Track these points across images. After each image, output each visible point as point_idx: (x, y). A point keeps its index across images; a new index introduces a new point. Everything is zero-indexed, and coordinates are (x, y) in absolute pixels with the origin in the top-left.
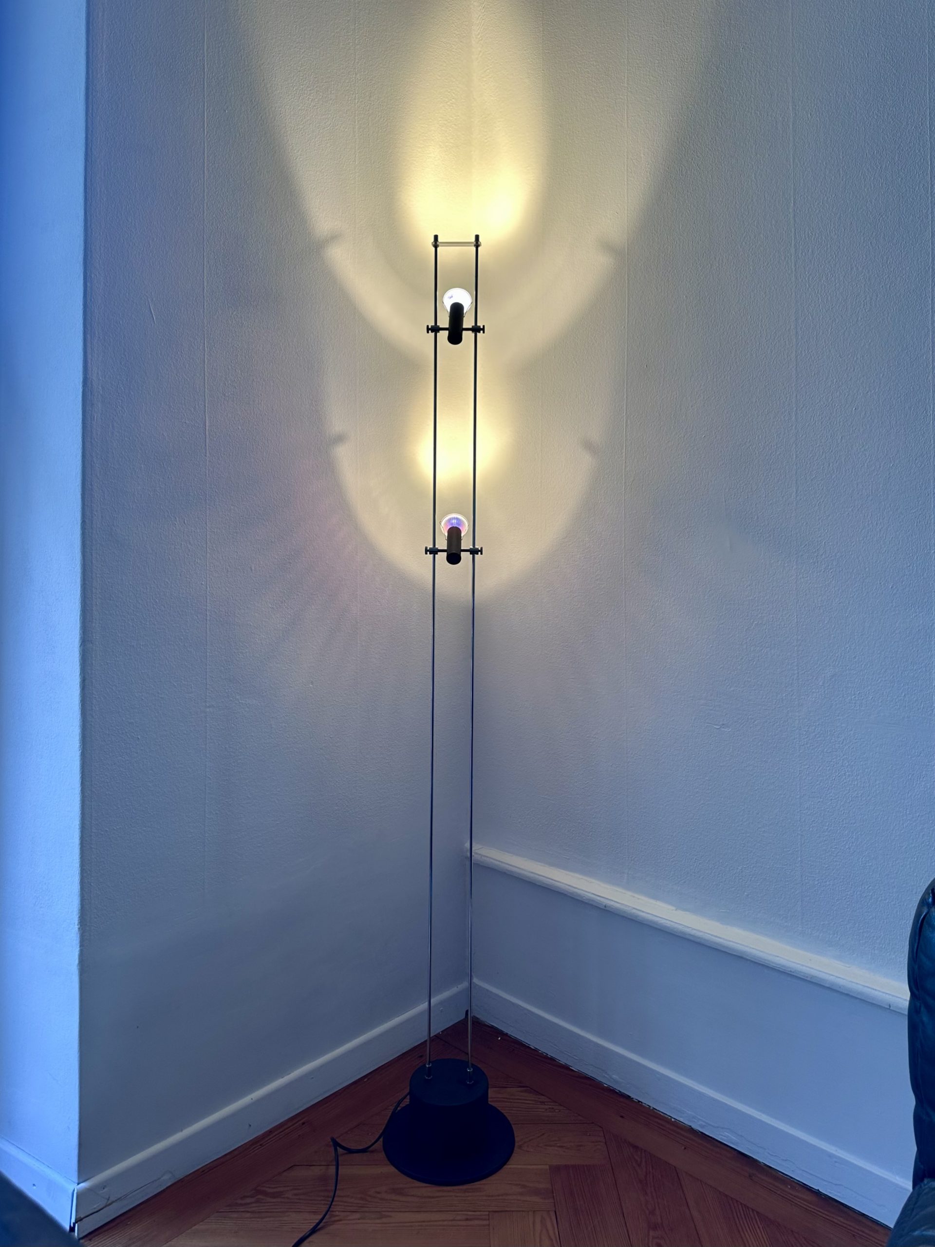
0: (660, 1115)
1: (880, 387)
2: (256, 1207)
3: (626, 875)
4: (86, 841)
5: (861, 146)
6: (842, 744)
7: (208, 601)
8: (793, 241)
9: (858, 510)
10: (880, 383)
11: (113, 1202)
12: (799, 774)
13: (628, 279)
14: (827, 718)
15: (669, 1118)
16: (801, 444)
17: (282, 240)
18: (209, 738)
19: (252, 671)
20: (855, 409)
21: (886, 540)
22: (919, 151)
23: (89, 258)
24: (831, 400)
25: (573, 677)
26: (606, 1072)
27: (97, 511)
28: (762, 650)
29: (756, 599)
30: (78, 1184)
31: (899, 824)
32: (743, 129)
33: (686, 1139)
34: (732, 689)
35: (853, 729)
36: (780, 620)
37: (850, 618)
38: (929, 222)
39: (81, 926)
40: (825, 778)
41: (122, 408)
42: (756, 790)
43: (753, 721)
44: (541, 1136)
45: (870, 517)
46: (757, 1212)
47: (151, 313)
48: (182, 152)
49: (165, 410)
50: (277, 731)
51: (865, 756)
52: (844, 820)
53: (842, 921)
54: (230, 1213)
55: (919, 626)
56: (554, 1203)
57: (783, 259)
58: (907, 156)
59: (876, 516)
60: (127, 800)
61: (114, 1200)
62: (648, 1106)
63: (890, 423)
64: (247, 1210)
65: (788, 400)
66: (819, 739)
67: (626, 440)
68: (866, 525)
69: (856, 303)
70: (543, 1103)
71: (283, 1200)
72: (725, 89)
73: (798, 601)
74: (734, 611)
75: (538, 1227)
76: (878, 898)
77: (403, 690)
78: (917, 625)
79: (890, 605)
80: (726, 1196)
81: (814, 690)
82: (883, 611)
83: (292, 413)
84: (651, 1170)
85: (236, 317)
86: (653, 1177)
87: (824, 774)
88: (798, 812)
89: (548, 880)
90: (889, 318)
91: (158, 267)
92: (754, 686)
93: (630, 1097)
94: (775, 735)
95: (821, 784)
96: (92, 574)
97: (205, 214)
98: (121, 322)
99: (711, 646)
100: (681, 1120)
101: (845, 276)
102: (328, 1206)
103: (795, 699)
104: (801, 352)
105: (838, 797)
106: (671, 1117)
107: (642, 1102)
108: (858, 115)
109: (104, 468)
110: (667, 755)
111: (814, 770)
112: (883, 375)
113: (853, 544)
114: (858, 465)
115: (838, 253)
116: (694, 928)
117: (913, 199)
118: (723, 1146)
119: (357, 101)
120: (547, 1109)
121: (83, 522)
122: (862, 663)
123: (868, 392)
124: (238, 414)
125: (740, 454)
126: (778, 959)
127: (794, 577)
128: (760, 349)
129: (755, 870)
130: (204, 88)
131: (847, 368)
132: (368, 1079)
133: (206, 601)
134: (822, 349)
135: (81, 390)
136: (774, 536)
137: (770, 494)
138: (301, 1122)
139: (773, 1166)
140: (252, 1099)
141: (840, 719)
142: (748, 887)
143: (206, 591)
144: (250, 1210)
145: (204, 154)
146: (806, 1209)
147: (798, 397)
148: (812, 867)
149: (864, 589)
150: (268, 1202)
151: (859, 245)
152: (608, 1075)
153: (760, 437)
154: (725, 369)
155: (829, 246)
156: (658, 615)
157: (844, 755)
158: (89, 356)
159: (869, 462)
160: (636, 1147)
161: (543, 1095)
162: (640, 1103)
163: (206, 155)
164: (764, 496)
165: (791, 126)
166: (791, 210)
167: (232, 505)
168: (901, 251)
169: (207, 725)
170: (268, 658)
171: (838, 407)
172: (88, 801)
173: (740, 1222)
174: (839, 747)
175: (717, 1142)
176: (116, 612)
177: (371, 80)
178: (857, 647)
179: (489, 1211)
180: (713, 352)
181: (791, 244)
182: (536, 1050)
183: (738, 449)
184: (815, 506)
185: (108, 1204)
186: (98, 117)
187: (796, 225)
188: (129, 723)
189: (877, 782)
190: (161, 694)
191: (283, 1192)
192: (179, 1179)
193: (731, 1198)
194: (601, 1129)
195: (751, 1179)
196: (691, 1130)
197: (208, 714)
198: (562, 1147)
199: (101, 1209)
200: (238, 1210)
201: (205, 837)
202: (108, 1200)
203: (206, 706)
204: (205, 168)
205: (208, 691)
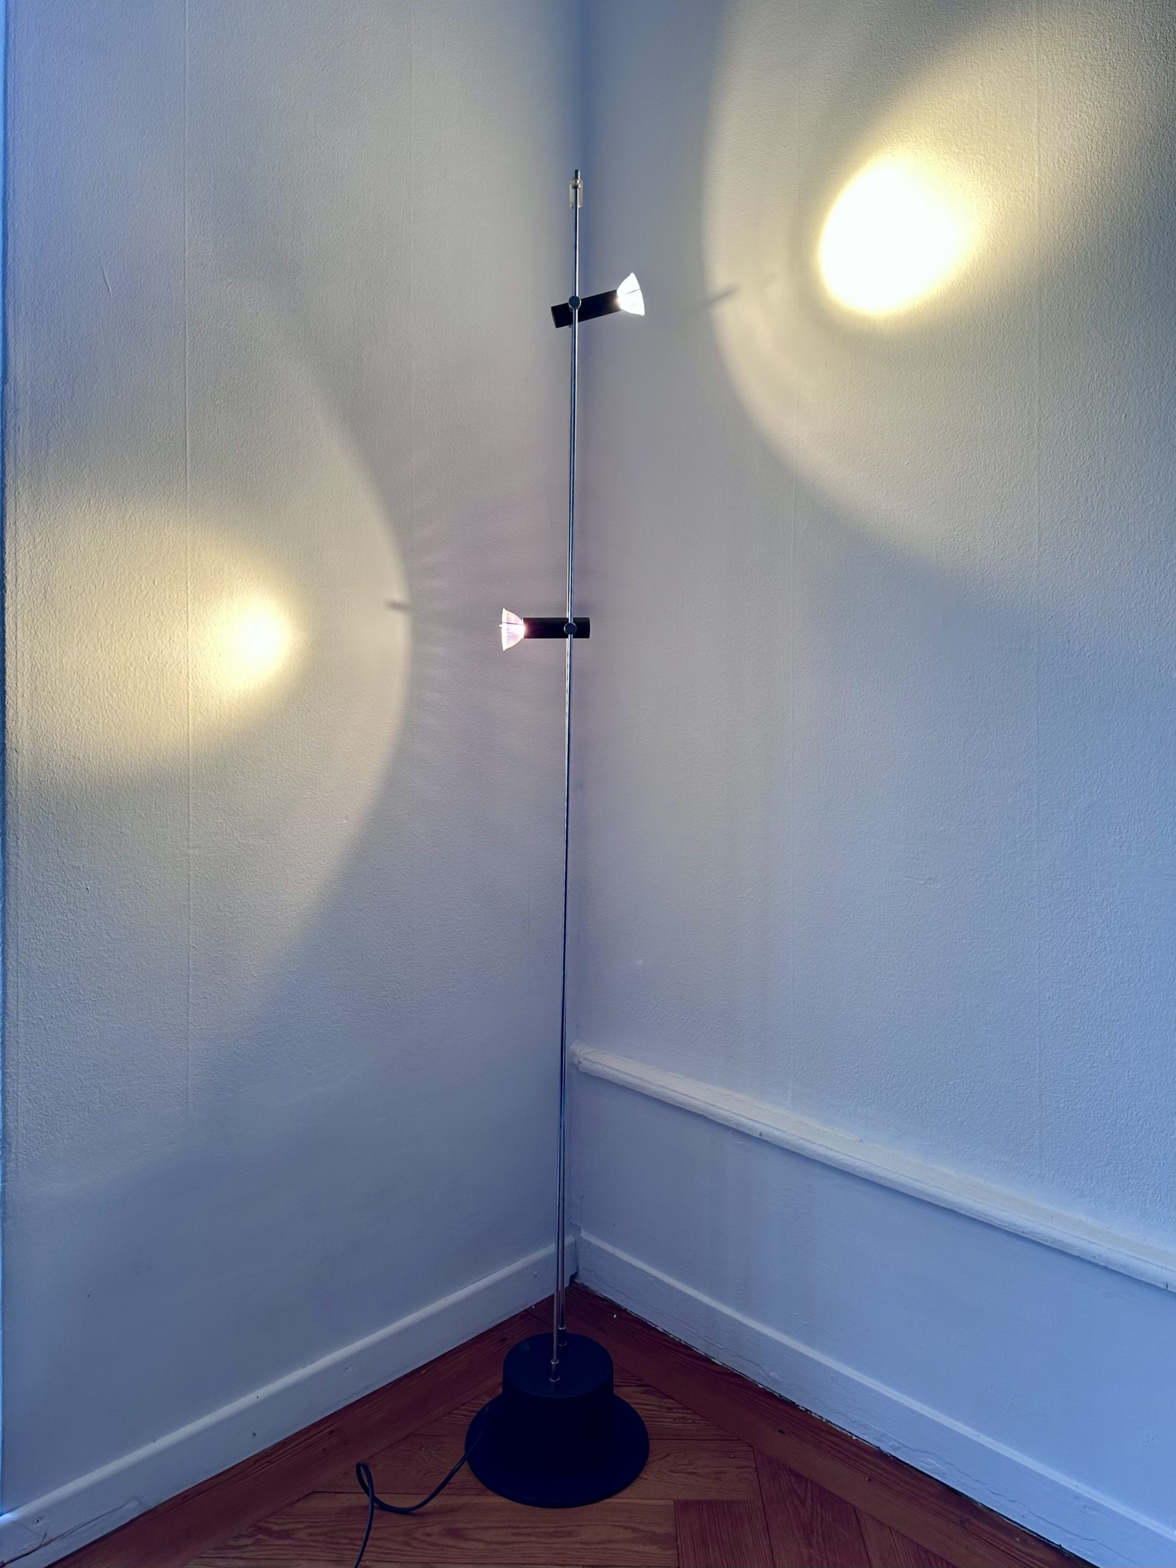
0: (836, 1430)
1: (1162, 383)
2: (254, 1551)
3: (790, 1091)
6: (1101, 905)
7: (191, 697)
9: (1129, 564)
10: (1163, 377)
11: (51, 1541)
12: (1038, 949)
14: (1080, 869)
15: (849, 1434)
16: (1046, 470)
17: (302, 185)
18: (194, 891)
19: (258, 799)
20: (1126, 416)
21: (1169, 608)
23: (11, 198)
24: (1091, 404)
26: (762, 1368)
28: (986, 771)
29: (980, 697)
33: (870, 1466)
34: (943, 828)
35: (1118, 884)
36: (1014, 728)
37: (1115, 722)
40: (1076, 954)
41: (61, 416)
42: (976, 972)
43: (972, 873)
44: (665, 1457)
45: (1146, 575)
47: (105, 282)
48: (152, 52)
50: (295, 884)
51: (1134, 923)
52: (1104, 1016)
53: (1098, 1161)
54: (217, 1559)
56: (678, 1555)
59: (1155, 573)
60: (70, 975)
61: (54, 1537)
62: (819, 1418)
64: (240, 1555)
65: (1027, 405)
66: (1067, 899)
68: (1140, 585)
70: (669, 1409)
71: (292, 1542)
73: (1040, 698)
74: (946, 716)
76: (1152, 1129)
77: (480, 831)
80: (926, 1551)
81: (1061, 828)
84: (819, 1510)
85: (232, 292)
86: (822, 1521)
87: (1074, 949)
88: (1035, 1004)
92: (974, 823)
93: (794, 1403)
94: (1004, 894)
95: (1070, 963)
98: (59, 294)
99: (913, 766)
100: (866, 1438)
103: (1034, 840)
105: (1095, 983)
106: (851, 1433)
107: (811, 1412)
110: (850, 923)
111: (1060, 944)
112: (1168, 364)
113: (1120, 615)
114: (1129, 498)
118: (922, 1476)
120: (675, 1419)
122: (1132, 788)
123: (1144, 391)
125: (958, 487)
128: (988, 333)
129: (974, 1087)
132: (427, 1371)
133: (188, 698)
137: (1001, 544)
138: (328, 1430)
139: (995, 1509)
140: (258, 1397)
141: (1098, 870)
142: (963, 1110)
143: (188, 683)
144: (245, 1555)
145: (185, 57)
147: (1042, 402)
148: (1056, 1082)
149: (1136, 680)
150: (269, 1545)
152: (763, 1371)
153: (987, 461)
154: (937, 365)
156: (838, 723)
157: (1103, 922)
159: (1145, 493)
160: (799, 1476)
161: (671, 1398)
162: (809, 1413)
163: (187, 58)
164: (992, 547)
169: (191, 873)
170: (281, 780)
171: (1101, 414)
172: (13, 976)
174: (1097, 909)
175: (915, 1472)
176: (52, 708)
178: (1125, 765)
182: (664, 1334)
183: (956, 480)
184: (1066, 560)
185: (43, 1543)
187: (1041, 150)
188: (73, 867)
189: (1152, 962)
190: (122, 827)
191: (293, 1530)
192: (150, 1508)
193: (934, 1555)
194: (751, 1449)
195: (964, 1527)
196: (879, 1454)
197: (191, 858)
198: (694, 1473)
199: (34, 1551)
200: (228, 1555)
201: (188, 1030)
202: (44, 1538)
203: (189, 847)
204: (187, 77)
205: (191, 825)
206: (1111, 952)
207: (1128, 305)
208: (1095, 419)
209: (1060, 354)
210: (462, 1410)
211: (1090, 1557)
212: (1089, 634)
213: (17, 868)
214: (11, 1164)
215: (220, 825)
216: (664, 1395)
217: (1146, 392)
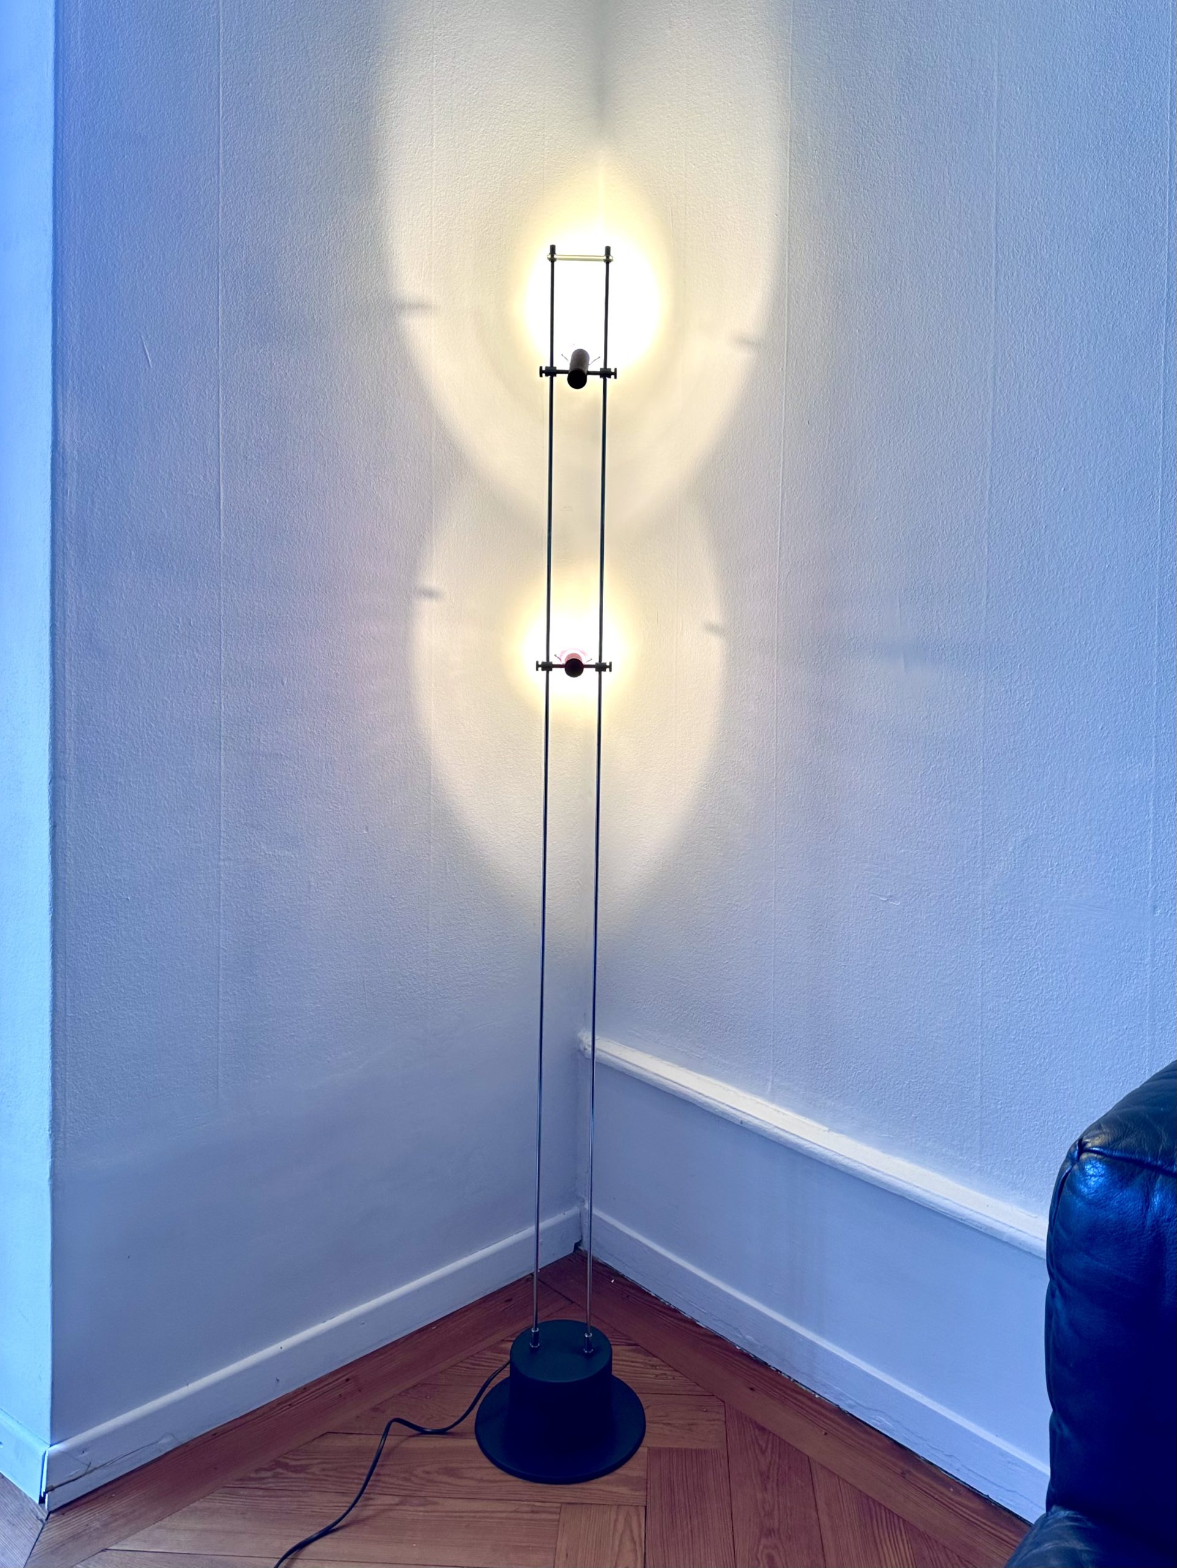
0: (802, 1389)
1: (1096, 462)
2: (273, 1483)
3: (770, 1084)
4: (59, 1027)
5: (1083, 133)
6: (1035, 929)
7: (222, 724)
8: (994, 260)
9: (1064, 624)
10: (1097, 457)
11: (95, 1469)
12: (982, 966)
13: (788, 304)
14: (1017, 895)
16: (995, 534)
17: (328, 252)
18: (224, 899)
20: (1065, 490)
21: (1097, 666)
22: (1157, 142)
23: (59, 284)
24: (1035, 477)
25: (712, 826)
26: (740, 1331)
27: (70, 611)
28: (940, 802)
29: (935, 735)
30: (51, 1446)
31: (1102, 1037)
32: (936, 105)
33: (828, 1422)
34: (903, 851)
35: (1049, 911)
36: (963, 765)
37: (1049, 766)
38: (1165, 239)
39: (52, 1132)
40: (1013, 972)
41: (106, 478)
42: (929, 983)
43: (927, 893)
45: (1078, 634)
46: (904, 1520)
47: (146, 354)
49: (164, 479)
50: (317, 890)
51: (1062, 947)
52: (1036, 1029)
54: (237, 1489)
55: (1134, 782)
56: (648, 1496)
57: (981, 284)
58: (1141, 148)
59: (1085, 634)
60: (112, 976)
61: (98, 1466)
62: (787, 1378)
63: (1107, 510)
64: (260, 1486)
65: (981, 474)
66: (1006, 922)
67: (782, 519)
68: (1072, 644)
69: (1070, 346)
70: (654, 1366)
71: (306, 1476)
72: (915, 50)
73: (986, 740)
74: (907, 750)
75: (620, 1526)
78: (1132, 779)
79: (1099, 751)
80: (868, 1497)
81: (1002, 858)
82: (1090, 759)
83: (341, 479)
84: (777, 1460)
85: (262, 356)
86: (778, 1468)
87: (1012, 967)
88: (979, 1015)
89: (674, 1084)
90: (1111, 369)
91: (155, 294)
92: (929, 848)
93: (766, 1364)
94: (954, 914)
95: (1008, 980)
96: (65, 691)
97: (220, 222)
98: (104, 367)
99: (879, 793)
100: (826, 1396)
101: (1057, 310)
102: (361, 1486)
103: (979, 867)
104: (999, 411)
105: (1028, 998)
106: (814, 1392)
107: (781, 1372)
108: (1081, 90)
109: (81, 556)
110: (823, 932)
111: (1000, 961)
112: (1101, 446)
113: (1055, 669)
114: (1065, 565)
115: (1049, 278)
116: (847, 1156)
117: (1146, 207)
118: (873, 1432)
119: (435, 63)
120: (657, 1375)
121: (53, 626)
124: (265, 483)
125: (920, 544)
126: (947, 1202)
127: (981, 709)
129: (925, 1087)
130: (219, 54)
131: (1056, 434)
132: (437, 1327)
133: (220, 726)
134: (1026, 408)
135: (49, 456)
136: (958, 654)
138: (345, 1378)
139: (934, 1462)
140: (281, 1348)
141: (1032, 897)
142: (916, 1107)
143: (220, 712)
144: (263, 1486)
145: (219, 143)
146: (968, 1519)
147: (994, 471)
148: (995, 1086)
150: (287, 1478)
151: (1077, 268)
152: (741, 1334)
153: (945, 522)
154: (904, 430)
155: (1038, 268)
157: (1036, 944)
158: (60, 413)
159: (1079, 561)
160: (762, 1429)
161: (655, 1356)
162: (779, 1373)
163: (221, 144)
165: (995, 103)
166: (992, 219)
167: (257, 601)
168: (1128, 278)
169: (221, 883)
170: (305, 796)
171: (1043, 486)
173: (879, 1532)
174: (1031, 933)
175: (868, 1428)
176: (96, 739)
177: (455, 34)
178: (1057, 805)
179: (562, 1503)
180: (891, 407)
181: (991, 265)
182: (656, 1298)
183: (918, 537)
184: (1010, 617)
185: (88, 1471)
186: (72, 99)
187: (998, 238)
188: (116, 880)
189: (1077, 982)
190: (159, 843)
191: (308, 1465)
192: (184, 1442)
193: (874, 1501)
194: (722, 1404)
195: (904, 1477)
196: (838, 1411)
197: (222, 869)
198: (669, 1424)
199: (81, 1477)
200: (250, 1486)
201: (219, 1023)
202: (89, 1466)
203: (219, 859)
204: (221, 162)
205: (222, 840)
206: (1042, 971)
207: (1069, 389)
208: (1039, 490)
209: (1010, 428)
210: (467, 1363)
211: (1011, 1506)
212: (1028, 685)
213: (65, 883)
214: (60, 1142)
215: (248, 839)
216: (649, 1353)
217: (1082, 469)
